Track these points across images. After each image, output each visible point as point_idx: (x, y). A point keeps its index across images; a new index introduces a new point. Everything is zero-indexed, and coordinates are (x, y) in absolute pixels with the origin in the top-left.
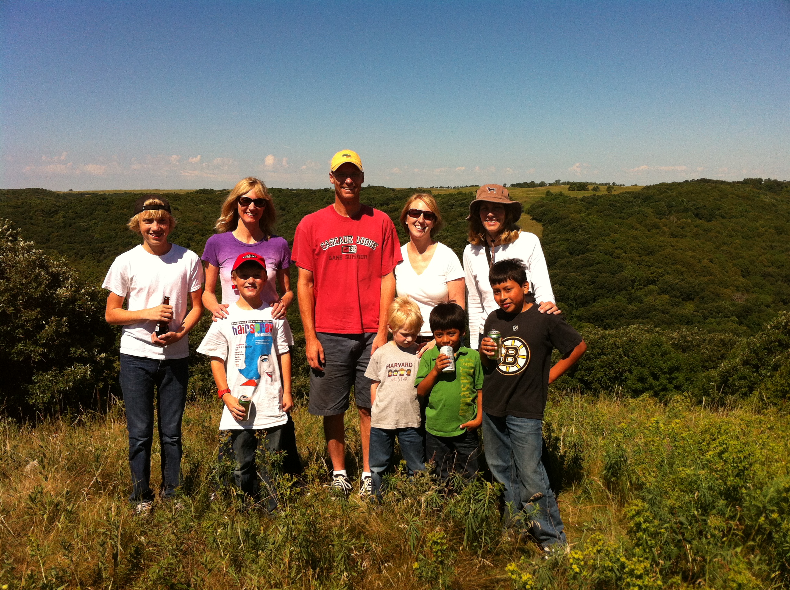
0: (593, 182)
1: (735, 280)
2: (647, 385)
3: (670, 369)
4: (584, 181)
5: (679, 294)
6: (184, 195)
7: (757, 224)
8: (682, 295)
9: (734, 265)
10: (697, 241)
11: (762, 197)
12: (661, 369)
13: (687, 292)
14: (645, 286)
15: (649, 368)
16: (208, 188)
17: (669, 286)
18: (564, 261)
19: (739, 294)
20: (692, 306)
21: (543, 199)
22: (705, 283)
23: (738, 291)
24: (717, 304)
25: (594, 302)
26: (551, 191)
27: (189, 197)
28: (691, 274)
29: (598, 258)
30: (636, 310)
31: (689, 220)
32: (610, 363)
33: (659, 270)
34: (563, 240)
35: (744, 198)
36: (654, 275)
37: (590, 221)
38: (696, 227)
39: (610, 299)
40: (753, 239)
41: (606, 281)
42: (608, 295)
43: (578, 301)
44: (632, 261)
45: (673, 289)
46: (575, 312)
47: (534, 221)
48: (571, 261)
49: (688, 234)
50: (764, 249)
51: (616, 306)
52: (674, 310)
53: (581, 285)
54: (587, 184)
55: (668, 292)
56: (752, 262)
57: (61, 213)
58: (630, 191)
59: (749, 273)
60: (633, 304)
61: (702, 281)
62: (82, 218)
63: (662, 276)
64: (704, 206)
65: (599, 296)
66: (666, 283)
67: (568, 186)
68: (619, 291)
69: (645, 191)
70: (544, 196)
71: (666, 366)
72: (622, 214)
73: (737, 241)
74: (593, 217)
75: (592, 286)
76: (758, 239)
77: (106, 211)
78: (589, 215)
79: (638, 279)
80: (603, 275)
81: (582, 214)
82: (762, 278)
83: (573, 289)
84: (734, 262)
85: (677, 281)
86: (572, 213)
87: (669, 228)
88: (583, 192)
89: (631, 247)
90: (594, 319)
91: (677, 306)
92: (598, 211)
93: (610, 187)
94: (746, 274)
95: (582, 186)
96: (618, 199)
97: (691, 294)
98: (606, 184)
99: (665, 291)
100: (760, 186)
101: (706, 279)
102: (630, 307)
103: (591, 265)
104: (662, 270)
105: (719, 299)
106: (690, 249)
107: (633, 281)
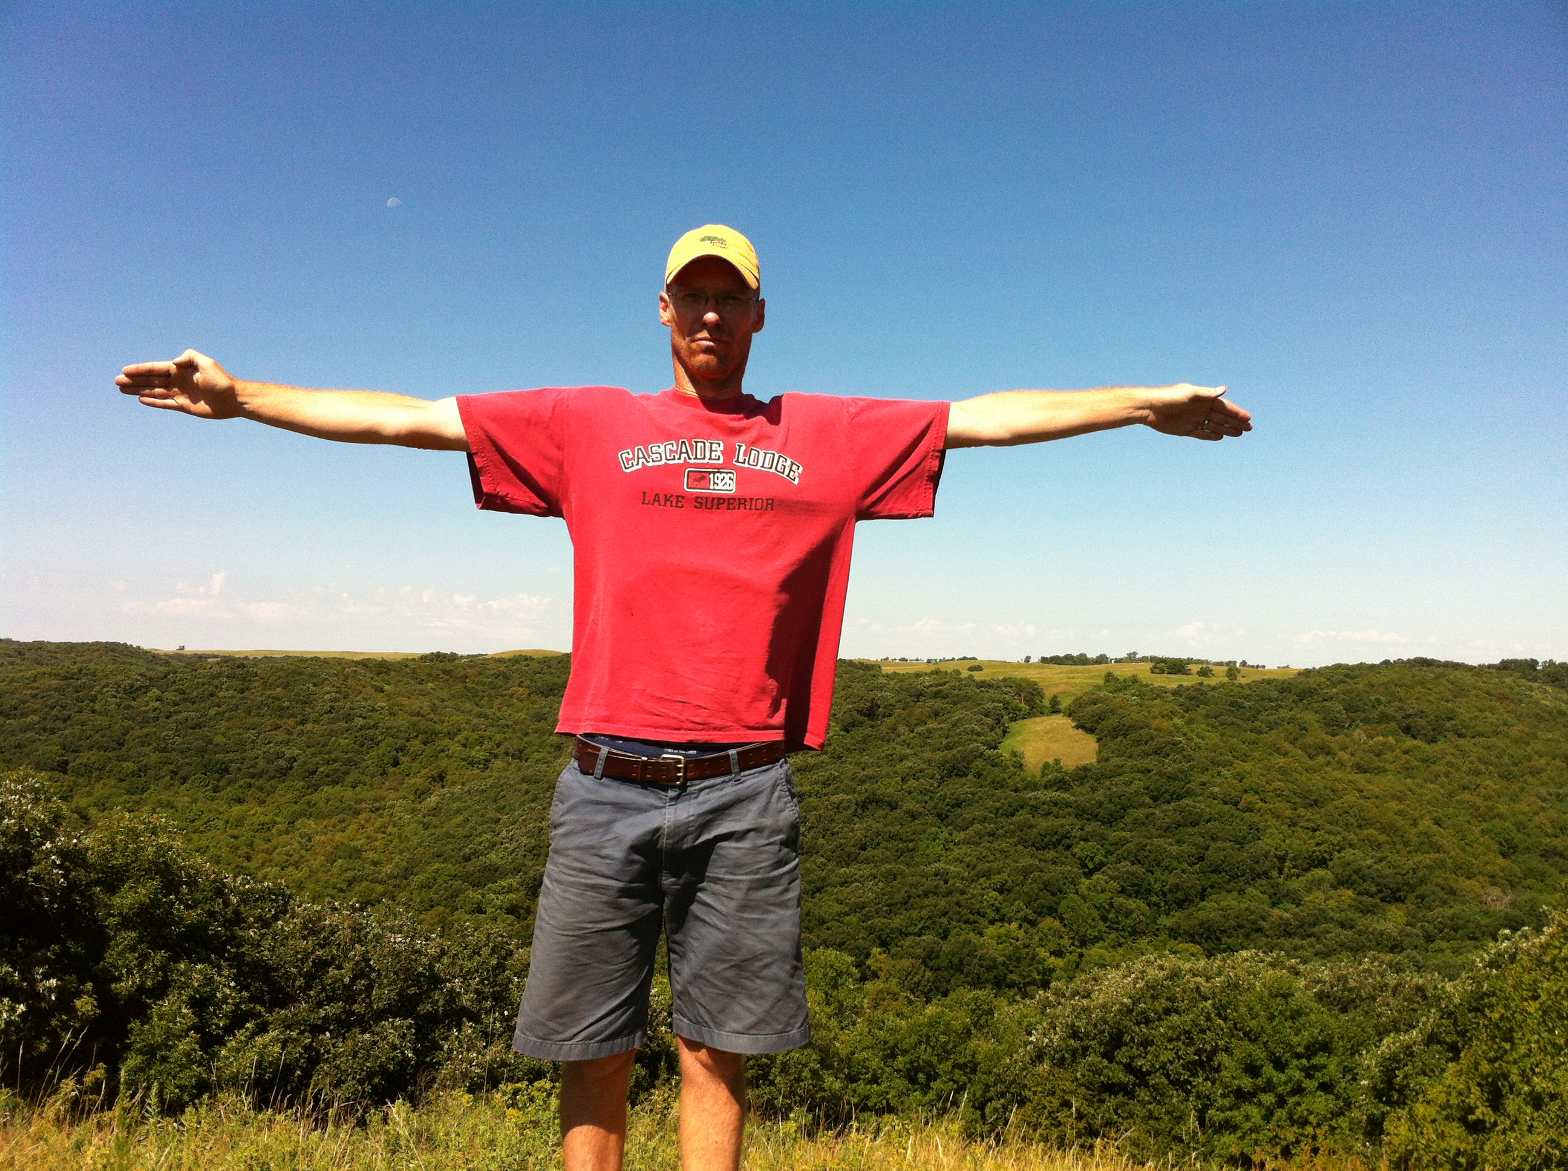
0: (1203, 658)
1: (1487, 863)
2: (1260, 1082)
3: (1307, 1048)
4: (1184, 656)
5: (1373, 889)
6: (399, 662)
7: (1529, 749)
8: (1380, 891)
9: (1483, 832)
10: (1408, 780)
11: (1536, 694)
12: (1290, 1047)
13: (1391, 886)
14: (1307, 870)
15: (1265, 1043)
16: (446, 650)
17: (1355, 872)
18: (1140, 813)
19: (1496, 892)
20: (1401, 913)
21: (1099, 688)
22: (1426, 867)
23: (1494, 884)
24: (1452, 911)
25: (1203, 900)
26: (1117, 673)
27: (406, 666)
28: (1399, 847)
29: (1207, 810)
30: (1288, 920)
31: (1391, 740)
32: (1186, 1032)
33: (1332, 838)
34: (1138, 771)
35: (1502, 698)
36: (1323, 847)
37: (1190, 735)
38: (1406, 753)
39: (1235, 894)
40: (1522, 779)
41: (1225, 857)
42: (1229, 887)
43: (1169, 896)
44: (1278, 817)
45: (1361, 878)
46: (1165, 921)
47: (1080, 731)
48: (1153, 814)
49: (1388, 766)
50: (1544, 800)
51: (1247, 909)
52: (1363, 922)
53: (1175, 864)
54: (1190, 661)
55: (1352, 884)
56: (1520, 827)
57: (155, 692)
58: (1272, 677)
59: (1514, 848)
60: (1281, 906)
61: (1420, 862)
62: (194, 703)
63: (1339, 851)
64: (1422, 712)
65: (1212, 887)
66: (1349, 864)
67: (1151, 665)
68: (1253, 879)
69: (1303, 679)
70: (1101, 682)
71: (1300, 1041)
72: (1257, 723)
73: (1489, 782)
74: (1201, 727)
75: (1197, 867)
76: (1530, 779)
77: (242, 691)
78: (1190, 722)
79: (1291, 855)
80: (1219, 844)
81: (1176, 720)
82: (1543, 859)
83: (1158, 874)
84: (1484, 825)
85: (1369, 862)
86: (1155, 718)
87: (1352, 755)
88: (1179, 676)
89: (1275, 790)
90: (1201, 936)
91: (1373, 913)
92: (1207, 716)
93: (1232, 669)
94: (1508, 849)
95: (1177, 667)
96: (1249, 692)
97: (1399, 890)
98: (1228, 663)
99: (1347, 882)
100: (1534, 674)
101: (1427, 859)
102: (1276, 912)
103: (1195, 824)
104: (1339, 838)
105: (1455, 901)
106: (1395, 797)
107: (1282, 859)
